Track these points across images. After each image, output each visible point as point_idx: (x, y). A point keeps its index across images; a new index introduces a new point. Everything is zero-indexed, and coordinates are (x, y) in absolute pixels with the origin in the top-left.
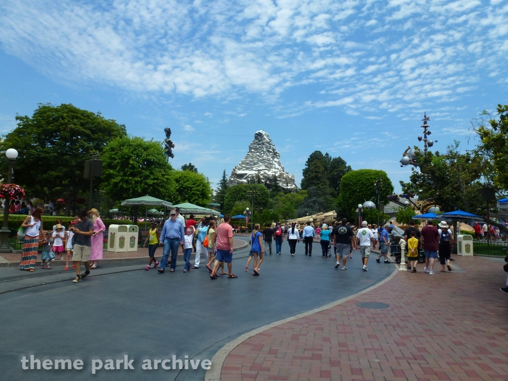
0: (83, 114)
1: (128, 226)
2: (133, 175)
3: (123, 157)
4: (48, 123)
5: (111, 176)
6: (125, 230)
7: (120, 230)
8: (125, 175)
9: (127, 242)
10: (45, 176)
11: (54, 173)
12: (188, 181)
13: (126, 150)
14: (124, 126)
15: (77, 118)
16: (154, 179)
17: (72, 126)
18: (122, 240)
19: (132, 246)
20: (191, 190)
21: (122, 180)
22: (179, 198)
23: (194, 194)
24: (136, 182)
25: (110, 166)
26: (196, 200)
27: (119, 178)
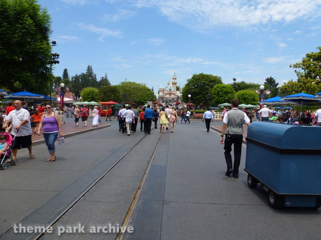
0: (206, 77)
1: (218, 112)
2: (221, 97)
3: (218, 91)
4: (196, 81)
5: (215, 97)
6: (217, 113)
7: (216, 113)
8: (218, 97)
9: (218, 117)
10: (196, 98)
11: (199, 97)
12: (247, 95)
13: (219, 89)
14: (220, 77)
15: (204, 78)
16: (228, 97)
17: (203, 81)
18: (217, 116)
19: (220, 118)
20: (248, 98)
21: (218, 98)
22: (243, 102)
23: (249, 100)
24: (222, 99)
25: (215, 94)
26: (250, 102)
27: (217, 98)
